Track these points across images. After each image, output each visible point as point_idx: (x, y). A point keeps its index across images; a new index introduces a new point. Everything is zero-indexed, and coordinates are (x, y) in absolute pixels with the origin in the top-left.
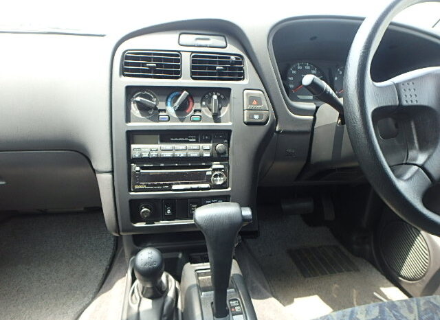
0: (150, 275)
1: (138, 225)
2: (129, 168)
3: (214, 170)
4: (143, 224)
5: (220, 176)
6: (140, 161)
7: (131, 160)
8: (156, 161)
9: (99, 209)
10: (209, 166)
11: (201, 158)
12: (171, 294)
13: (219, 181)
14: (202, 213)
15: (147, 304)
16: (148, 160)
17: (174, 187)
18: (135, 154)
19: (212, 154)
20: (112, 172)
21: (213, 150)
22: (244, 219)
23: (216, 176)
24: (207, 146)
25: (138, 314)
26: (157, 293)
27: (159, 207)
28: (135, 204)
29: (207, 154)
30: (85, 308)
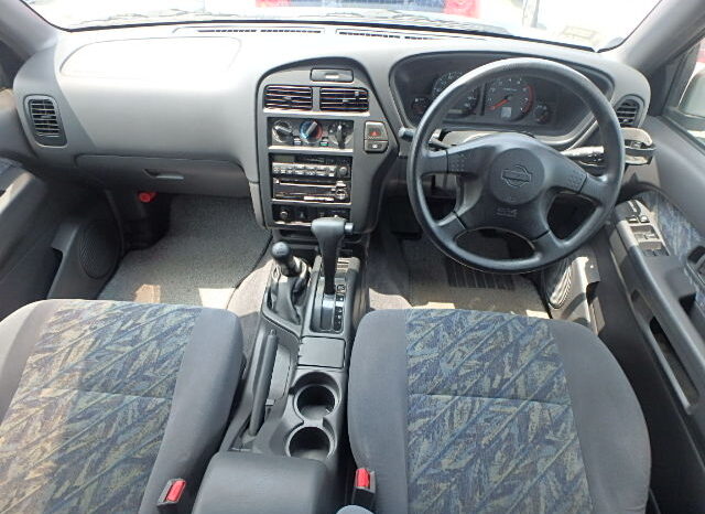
0: (283, 260)
1: (280, 223)
2: (272, 181)
3: (338, 188)
4: (283, 223)
5: (342, 192)
6: (279, 176)
7: (273, 175)
8: (293, 177)
9: (249, 199)
10: (334, 184)
11: (327, 177)
12: (302, 275)
13: (341, 197)
14: (318, 224)
15: (284, 279)
16: (285, 175)
17: (306, 198)
18: (276, 170)
19: (336, 174)
20: (259, 183)
21: (336, 172)
22: (345, 232)
23: (339, 192)
24: (332, 168)
25: (278, 285)
26: (292, 273)
27: (294, 212)
28: (276, 209)
29: (332, 175)
30: (242, 280)
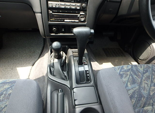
0: (57, 51)
1: (52, 34)
2: (48, 12)
3: (81, 15)
4: (54, 34)
5: (83, 17)
6: (52, 9)
7: (49, 8)
8: (58, 9)
10: (79, 13)
11: (76, 9)
12: (64, 58)
14: (76, 30)
15: (56, 60)
16: (55, 9)
17: (65, 21)
18: (50, 6)
19: (80, 8)
20: (41, 13)
21: (81, 6)
22: (91, 33)
23: (81, 17)
24: (79, 4)
25: (53, 63)
26: (59, 57)
27: (60, 28)
28: (51, 26)
29: (78, 8)
